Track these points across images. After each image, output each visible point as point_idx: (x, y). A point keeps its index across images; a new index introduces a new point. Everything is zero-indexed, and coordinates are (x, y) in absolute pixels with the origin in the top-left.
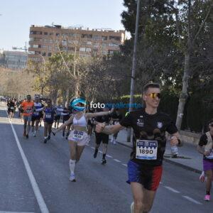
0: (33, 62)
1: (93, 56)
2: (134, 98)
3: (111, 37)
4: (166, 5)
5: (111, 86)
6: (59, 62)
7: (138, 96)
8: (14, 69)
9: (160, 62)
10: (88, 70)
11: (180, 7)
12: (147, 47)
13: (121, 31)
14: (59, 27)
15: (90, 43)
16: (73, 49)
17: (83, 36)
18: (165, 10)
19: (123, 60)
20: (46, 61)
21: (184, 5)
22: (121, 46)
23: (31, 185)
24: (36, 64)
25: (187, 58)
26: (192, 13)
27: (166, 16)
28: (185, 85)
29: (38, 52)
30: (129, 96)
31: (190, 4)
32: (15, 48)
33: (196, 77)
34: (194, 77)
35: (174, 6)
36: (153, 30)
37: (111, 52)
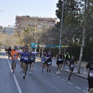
0: (17, 32)
1: (43, 29)
2: (61, 48)
3: (51, 21)
4: (75, 7)
6: (29, 31)
7: (63, 46)
8: (8, 34)
9: (73, 32)
10: (41, 35)
11: (81, 8)
12: (67, 25)
13: (55, 18)
14: (28, 16)
15: (42, 23)
16: (34, 26)
17: (39, 20)
18: (74, 9)
19: (56, 31)
20: (22, 31)
21: (83, 7)
22: (55, 25)
23: (16, 86)
24: (18, 32)
25: (84, 30)
26: (86, 10)
27: (75, 12)
28: (83, 42)
29: (19, 27)
31: (85, 7)
32: (9, 26)
33: (88, 38)
35: (79, 7)
36: (69, 18)
37: (51, 27)
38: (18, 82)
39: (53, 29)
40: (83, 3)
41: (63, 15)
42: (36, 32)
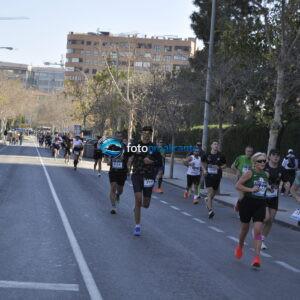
0: (72, 82)
1: (153, 73)
2: (209, 130)
3: (177, 48)
4: (251, 4)
5: (177, 113)
6: (108, 81)
7: (213, 126)
8: (46, 91)
9: (244, 80)
10: (146, 92)
11: (270, 6)
12: (226, 60)
13: (190, 39)
14: (106, 34)
15: (148, 55)
16: (124, 63)
17: (140, 46)
18: (250, 10)
19: (194, 78)
20: (89, 81)
21: (275, 2)
23: (71, 248)
24: (76, 84)
25: (280, 74)
26: (286, 14)
27: (252, 19)
28: (278, 112)
29: (78, 69)
30: (202, 127)
31: (283, 2)
32: (47, 63)
33: (292, 100)
34: (290, 101)
35: (262, 4)
36: (233, 37)
37: (177, 68)
39: (184, 73)
41: (216, 29)
42: (129, 81)
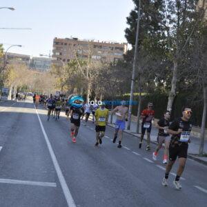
0: (56, 66)
1: (102, 62)
2: (134, 96)
3: (116, 48)
4: (159, 24)
5: (116, 86)
6: (76, 66)
7: (136, 94)
8: (40, 71)
10: (98, 73)
11: (171, 26)
12: (144, 56)
13: (125, 43)
14: (76, 39)
15: (99, 52)
16: (86, 56)
17: (95, 46)
18: (159, 28)
19: (126, 66)
20: (65, 66)
21: (174, 24)
24: (58, 67)
25: (175, 65)
26: (180, 31)
27: (160, 33)
28: (173, 87)
29: (59, 59)
30: (130, 94)
31: (178, 24)
32: (41, 55)
34: (181, 81)
35: (166, 25)
36: (149, 43)
37: (116, 60)
38: (55, 155)
39: (120, 63)
40: (174, 16)
41: (139, 38)
42: (88, 67)
